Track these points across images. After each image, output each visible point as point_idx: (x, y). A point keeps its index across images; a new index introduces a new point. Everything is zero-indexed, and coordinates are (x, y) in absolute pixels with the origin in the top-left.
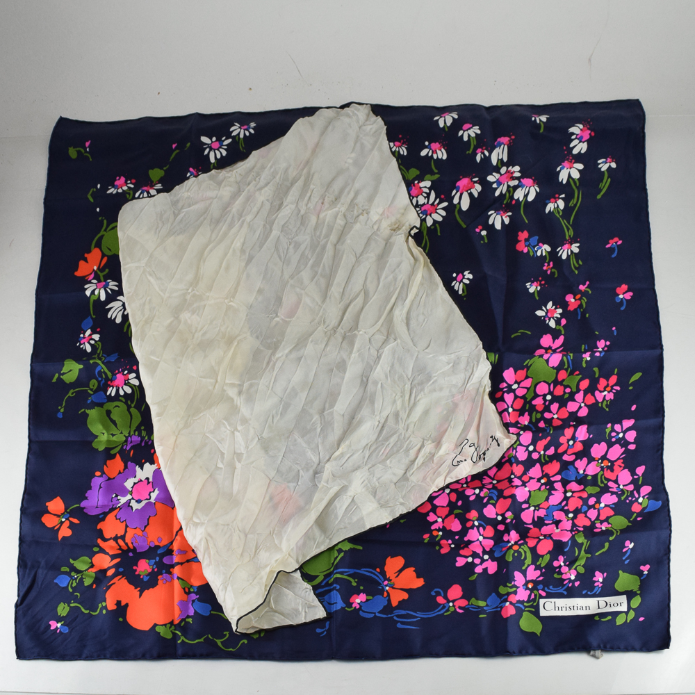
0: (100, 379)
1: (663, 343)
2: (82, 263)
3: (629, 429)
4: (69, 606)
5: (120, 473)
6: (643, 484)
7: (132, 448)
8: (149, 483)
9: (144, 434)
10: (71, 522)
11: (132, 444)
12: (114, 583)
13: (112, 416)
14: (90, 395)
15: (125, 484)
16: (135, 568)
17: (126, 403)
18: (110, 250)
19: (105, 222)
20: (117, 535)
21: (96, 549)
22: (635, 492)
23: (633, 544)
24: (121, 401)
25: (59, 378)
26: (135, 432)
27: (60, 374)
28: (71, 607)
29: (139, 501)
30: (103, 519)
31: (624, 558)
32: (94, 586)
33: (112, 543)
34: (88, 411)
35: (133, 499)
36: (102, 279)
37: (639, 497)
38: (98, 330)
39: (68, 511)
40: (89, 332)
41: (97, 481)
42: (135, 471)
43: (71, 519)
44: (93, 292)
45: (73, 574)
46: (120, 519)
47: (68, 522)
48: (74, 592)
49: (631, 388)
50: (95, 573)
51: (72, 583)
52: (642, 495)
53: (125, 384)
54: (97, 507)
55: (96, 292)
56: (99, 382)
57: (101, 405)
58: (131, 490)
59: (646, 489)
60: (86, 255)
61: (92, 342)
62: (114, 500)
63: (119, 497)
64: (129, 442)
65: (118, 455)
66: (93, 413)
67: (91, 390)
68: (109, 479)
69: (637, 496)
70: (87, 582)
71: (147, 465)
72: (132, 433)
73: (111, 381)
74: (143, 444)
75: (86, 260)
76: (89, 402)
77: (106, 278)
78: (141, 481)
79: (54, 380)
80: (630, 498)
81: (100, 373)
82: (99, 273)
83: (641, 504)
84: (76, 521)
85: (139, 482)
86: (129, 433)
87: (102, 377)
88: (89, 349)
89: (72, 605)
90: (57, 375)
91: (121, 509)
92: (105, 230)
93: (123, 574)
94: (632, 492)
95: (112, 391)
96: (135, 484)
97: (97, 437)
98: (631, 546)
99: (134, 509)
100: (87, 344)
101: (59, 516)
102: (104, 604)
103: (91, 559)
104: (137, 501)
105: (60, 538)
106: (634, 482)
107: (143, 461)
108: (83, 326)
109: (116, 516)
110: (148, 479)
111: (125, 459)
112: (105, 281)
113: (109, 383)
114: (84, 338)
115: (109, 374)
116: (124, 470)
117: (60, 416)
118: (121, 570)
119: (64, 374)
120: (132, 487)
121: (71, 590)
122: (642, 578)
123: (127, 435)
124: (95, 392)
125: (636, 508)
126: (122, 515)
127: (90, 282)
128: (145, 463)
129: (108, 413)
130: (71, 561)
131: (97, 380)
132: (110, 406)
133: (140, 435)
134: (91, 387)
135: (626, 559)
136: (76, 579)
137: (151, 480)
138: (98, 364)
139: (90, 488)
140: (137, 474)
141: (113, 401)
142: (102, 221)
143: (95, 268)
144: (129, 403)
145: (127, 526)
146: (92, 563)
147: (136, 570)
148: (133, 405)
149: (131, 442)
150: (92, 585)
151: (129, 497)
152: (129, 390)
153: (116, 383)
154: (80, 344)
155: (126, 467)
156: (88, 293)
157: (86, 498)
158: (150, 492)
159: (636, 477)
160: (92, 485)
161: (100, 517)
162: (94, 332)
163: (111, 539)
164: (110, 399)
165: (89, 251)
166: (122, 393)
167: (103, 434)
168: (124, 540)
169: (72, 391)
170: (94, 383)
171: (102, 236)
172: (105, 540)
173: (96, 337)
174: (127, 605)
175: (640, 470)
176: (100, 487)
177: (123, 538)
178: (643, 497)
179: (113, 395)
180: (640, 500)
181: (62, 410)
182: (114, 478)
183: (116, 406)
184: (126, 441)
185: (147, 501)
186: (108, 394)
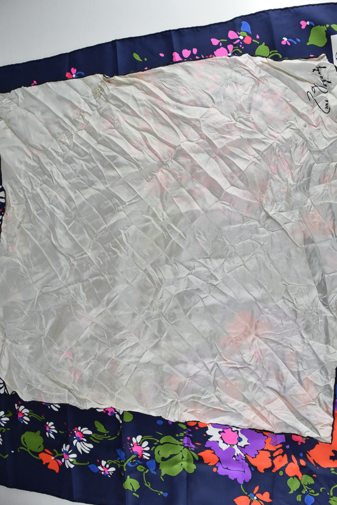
0: (137, 464)
1: (110, 40)
2: (50, 467)
3: (181, 56)
4: (332, 497)
5: (214, 453)
6: (227, 37)
7: (193, 443)
8: (223, 432)
9: (182, 434)
10: (257, 493)
11: (191, 444)
12: (314, 460)
13: (166, 457)
14: (150, 472)
15: (224, 449)
16: (299, 444)
17: (156, 446)
18: (40, 446)
19: (21, 448)
20: (269, 457)
21: (281, 473)
22: (234, 43)
23: (284, 38)
24: (154, 450)
25: (136, 492)
26: (180, 441)
27: (133, 492)
28: (334, 495)
29: (240, 440)
30: (256, 468)
31: (296, 43)
32: (315, 476)
33: (276, 461)
34: (163, 474)
35: (237, 444)
36: (61, 455)
37: (239, 39)
38: (98, 461)
39: (246, 493)
40: (100, 468)
41: (221, 471)
42: (213, 441)
43: (255, 492)
44: (72, 463)
45: (304, 492)
46: (256, 455)
47: (257, 495)
48: (319, 492)
49: (146, 59)
50: (303, 475)
51: (312, 493)
52: (237, 37)
53: (141, 445)
54: (244, 472)
55: (71, 460)
56: (139, 464)
57: (158, 465)
58: (229, 446)
59: (232, 35)
60: (44, 463)
61: (108, 466)
62: (238, 458)
63: (236, 455)
64: (189, 446)
65: (199, 454)
66: (164, 470)
67: (145, 470)
68: (219, 461)
69: (238, 41)
70: (312, 481)
71: (208, 432)
72: (181, 443)
73: (138, 455)
74: (191, 435)
75: (48, 464)
76: (155, 473)
77: (60, 452)
78: (221, 438)
79: (138, 496)
80: (241, 46)
81: (132, 463)
82: (56, 456)
83: (244, 37)
84: (257, 489)
85: (222, 439)
86: (182, 445)
87: (135, 462)
88: (113, 469)
89: (332, 494)
90: (134, 494)
91: (246, 454)
92: (27, 448)
93: (305, 453)
94: (235, 45)
95: (146, 456)
96: (224, 442)
97: (184, 469)
98: (285, 39)
99: (248, 444)
100: (109, 470)
101: (252, 501)
102: (332, 469)
103: (289, 477)
104: (239, 441)
105: (271, 501)
106: (225, 45)
107: (205, 435)
108: (96, 471)
109: (253, 458)
110: (220, 432)
111: (204, 448)
112: (63, 453)
113: (139, 457)
114: (104, 472)
115: (133, 456)
116: (212, 450)
117: (166, 495)
118: (301, 455)
119: (133, 489)
120: (227, 444)
121: (318, 494)
122: (314, 25)
123: (183, 447)
124: (147, 468)
125: (248, 40)
126: (251, 453)
127: (64, 463)
128: (206, 434)
129: (164, 459)
130: (291, 492)
131: (137, 466)
132: (158, 458)
133: (183, 438)
134: (143, 470)
135: (296, 41)
136: (308, 490)
137: (221, 430)
138: (127, 465)
139: (226, 476)
140: (215, 440)
141: (155, 455)
142: (20, 450)
143: (53, 458)
144: (156, 443)
145: (263, 450)
146: (293, 477)
147: (302, 443)
148: (158, 441)
149: (189, 444)
150: (314, 478)
151: (235, 447)
152: (146, 443)
153: (140, 452)
154: (109, 474)
155: (209, 448)
156: (72, 466)
157: (236, 480)
158: (232, 431)
159: (221, 45)
160: (224, 474)
161: (253, 470)
162: (100, 465)
163: (272, 462)
164: (152, 457)
165: (41, 461)
166: (148, 449)
167: (182, 464)
168: (274, 452)
169: (146, 484)
170: (140, 468)
171: (30, 450)
172: (273, 466)
173: (104, 463)
174: (334, 451)
175: (215, 42)
176: (227, 468)
177: (272, 452)
178: (239, 35)
179: (149, 455)
180: (241, 38)
181: (162, 493)
182: (219, 458)
183: (158, 453)
184: (187, 448)
185: (240, 433)
186: (148, 458)
